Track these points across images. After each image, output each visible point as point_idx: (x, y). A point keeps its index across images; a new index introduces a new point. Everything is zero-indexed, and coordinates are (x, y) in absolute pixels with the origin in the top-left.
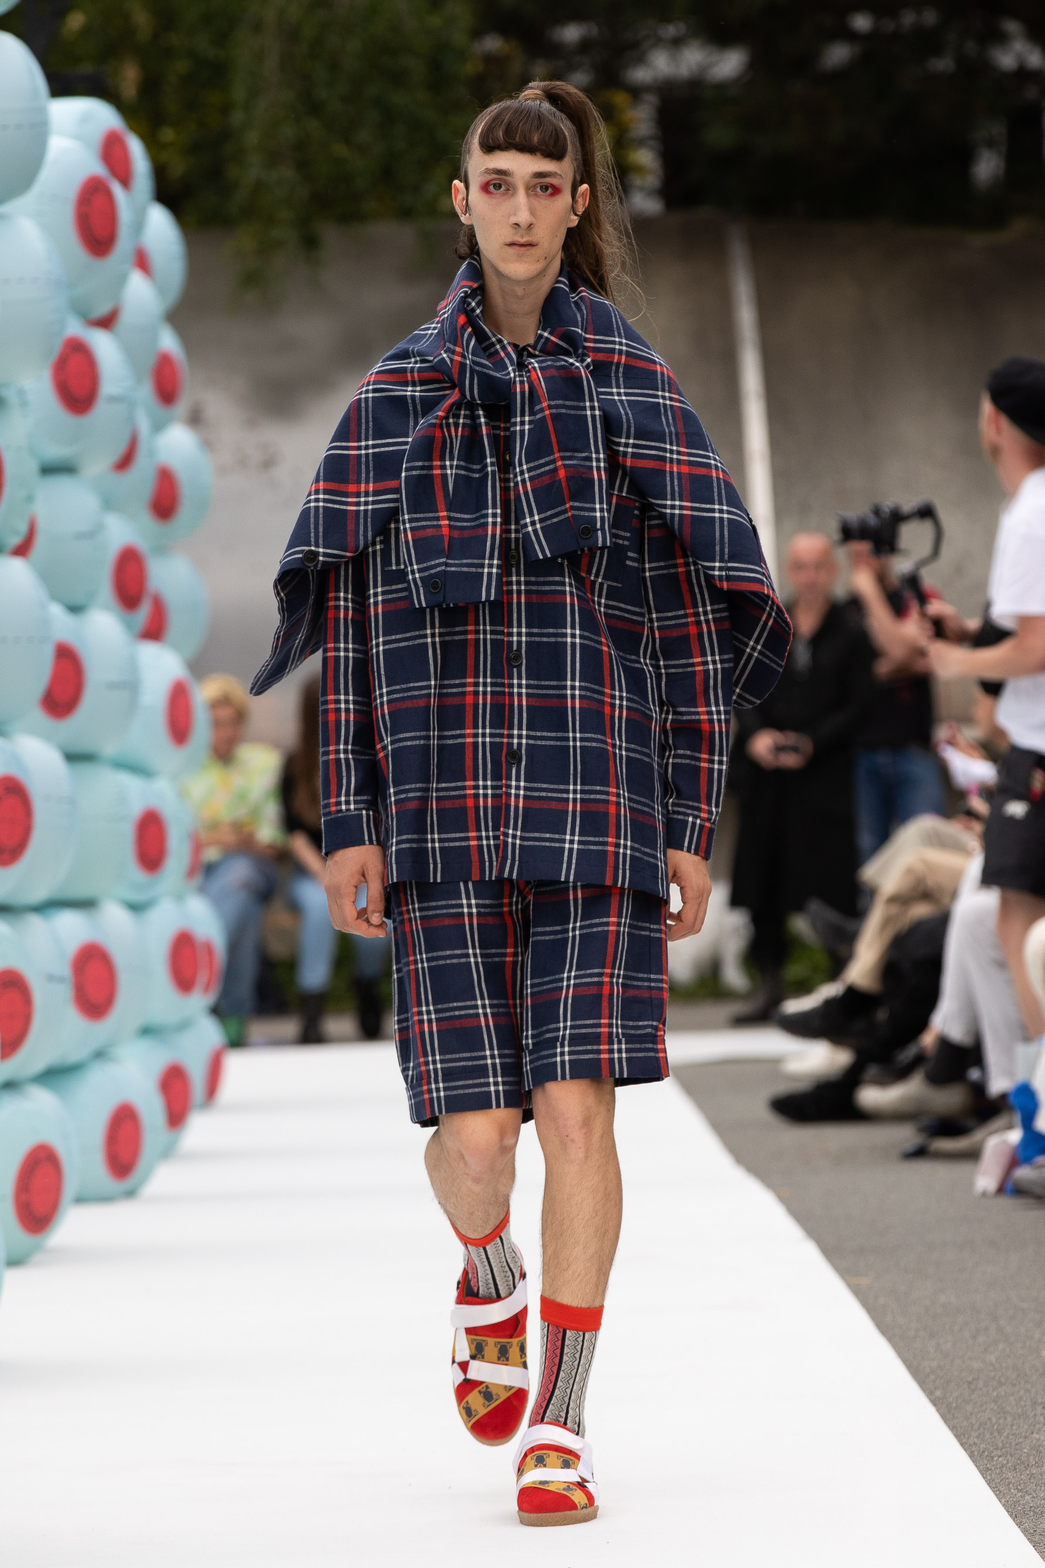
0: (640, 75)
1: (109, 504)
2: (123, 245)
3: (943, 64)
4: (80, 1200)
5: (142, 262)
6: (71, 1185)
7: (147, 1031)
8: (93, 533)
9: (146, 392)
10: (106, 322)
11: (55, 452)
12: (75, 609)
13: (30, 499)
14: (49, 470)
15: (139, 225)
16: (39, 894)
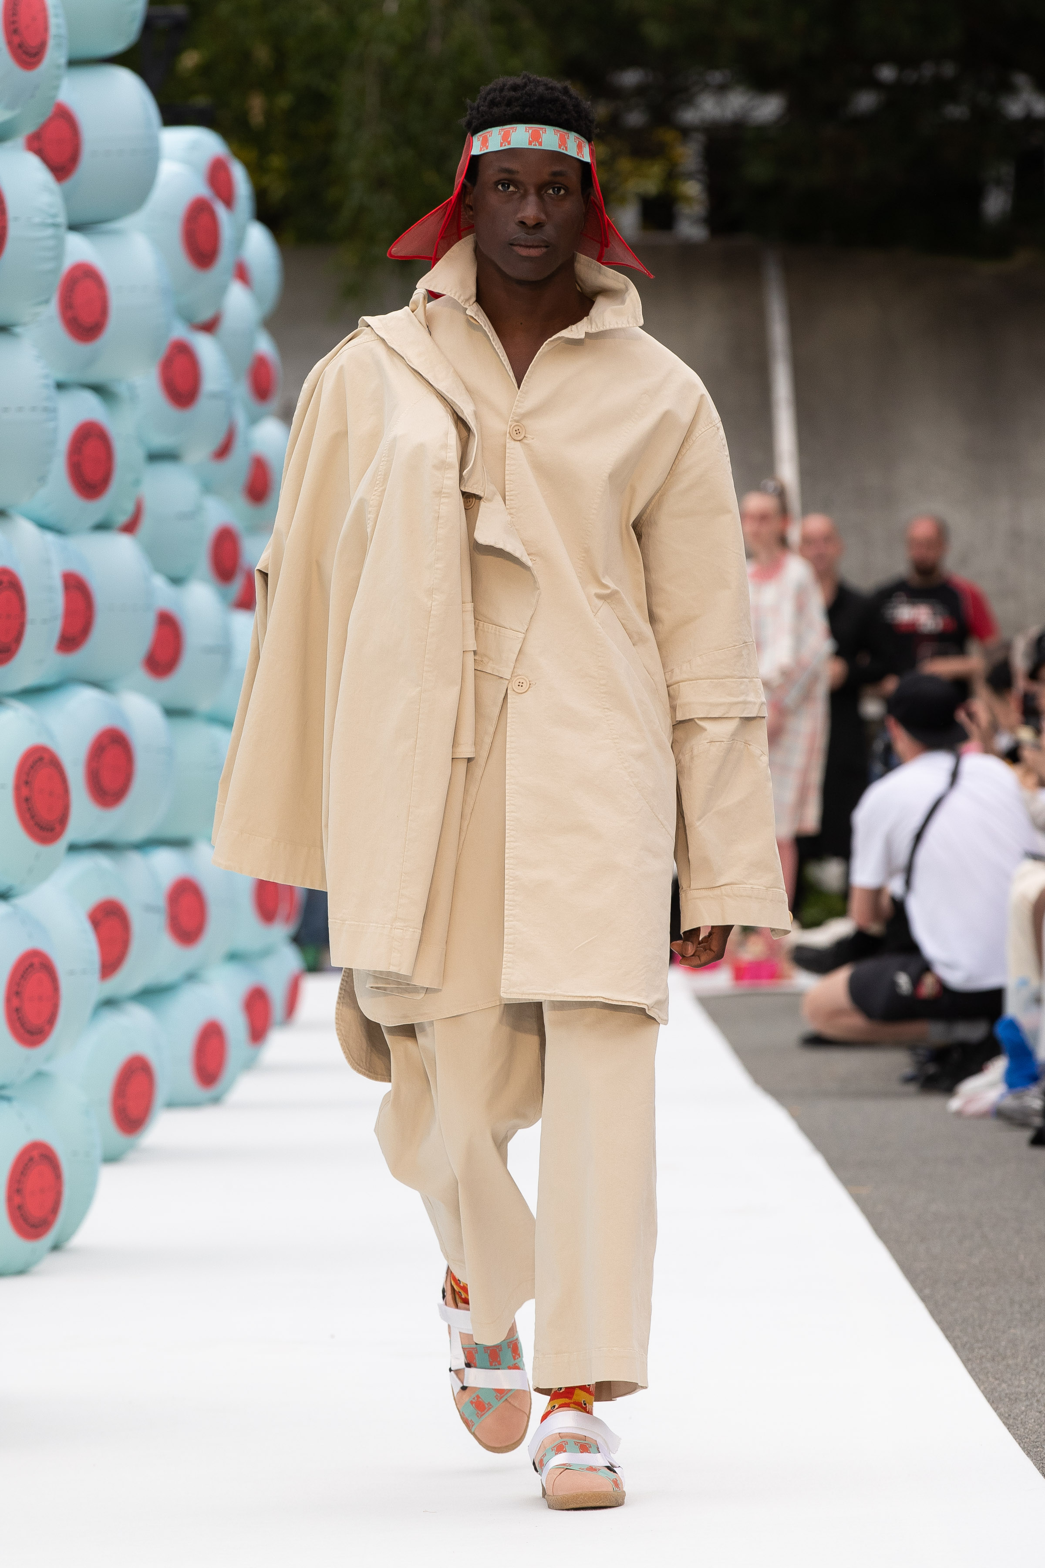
0: (689, 116)
1: (208, 488)
2: (225, 260)
3: (956, 112)
4: (171, 1105)
5: (242, 273)
6: (163, 1090)
7: (234, 957)
8: (194, 514)
9: (243, 390)
10: (209, 327)
11: (160, 441)
12: (177, 581)
13: (137, 482)
14: (156, 457)
15: (240, 241)
16: (139, 833)
